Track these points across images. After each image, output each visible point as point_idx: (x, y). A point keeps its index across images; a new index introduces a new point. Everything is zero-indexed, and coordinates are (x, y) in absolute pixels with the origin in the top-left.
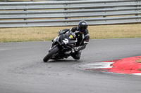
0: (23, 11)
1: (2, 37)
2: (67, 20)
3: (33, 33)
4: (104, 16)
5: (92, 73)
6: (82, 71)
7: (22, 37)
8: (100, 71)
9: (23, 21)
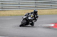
0: (18, 4)
1: (10, 14)
2: (36, 7)
3: (23, 12)
4: (51, 6)
5: (46, 28)
6: (42, 27)
7: (18, 14)
8: (49, 27)
9: (18, 7)
